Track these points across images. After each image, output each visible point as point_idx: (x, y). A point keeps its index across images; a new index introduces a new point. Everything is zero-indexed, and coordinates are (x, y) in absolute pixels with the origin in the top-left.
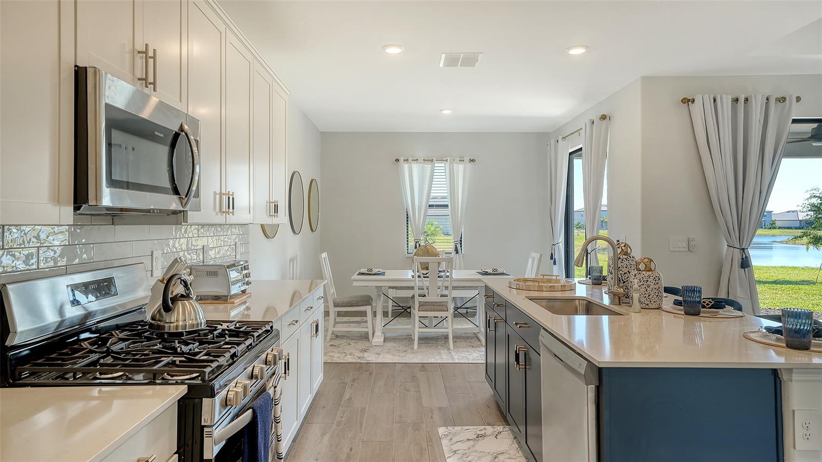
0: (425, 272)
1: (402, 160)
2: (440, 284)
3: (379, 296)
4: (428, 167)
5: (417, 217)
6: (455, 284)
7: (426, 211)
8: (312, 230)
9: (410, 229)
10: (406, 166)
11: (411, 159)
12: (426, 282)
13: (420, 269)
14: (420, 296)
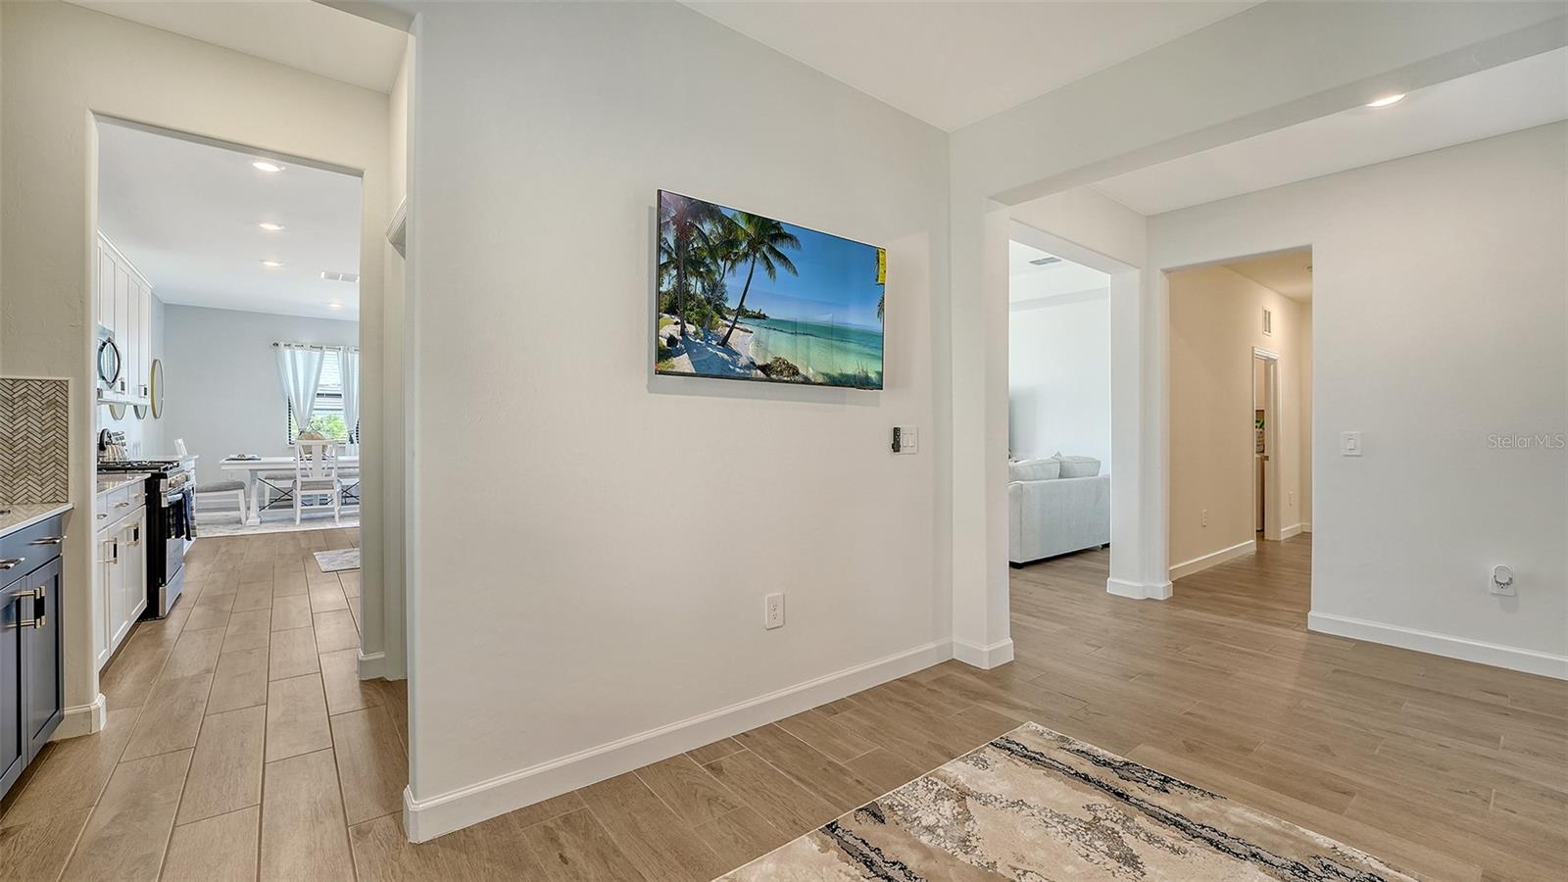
0: (308, 456)
1: (282, 344)
2: (324, 465)
3: (254, 481)
4: (316, 354)
5: (302, 406)
6: (339, 465)
7: (313, 401)
8: (155, 416)
9: (292, 417)
10: (288, 352)
11: (294, 345)
12: (310, 465)
13: (303, 452)
14: (302, 476)
